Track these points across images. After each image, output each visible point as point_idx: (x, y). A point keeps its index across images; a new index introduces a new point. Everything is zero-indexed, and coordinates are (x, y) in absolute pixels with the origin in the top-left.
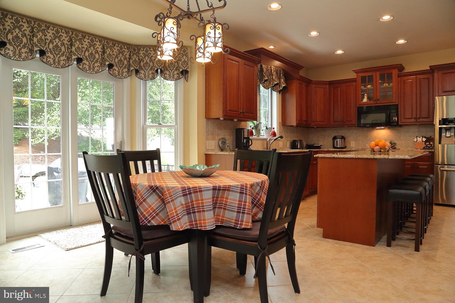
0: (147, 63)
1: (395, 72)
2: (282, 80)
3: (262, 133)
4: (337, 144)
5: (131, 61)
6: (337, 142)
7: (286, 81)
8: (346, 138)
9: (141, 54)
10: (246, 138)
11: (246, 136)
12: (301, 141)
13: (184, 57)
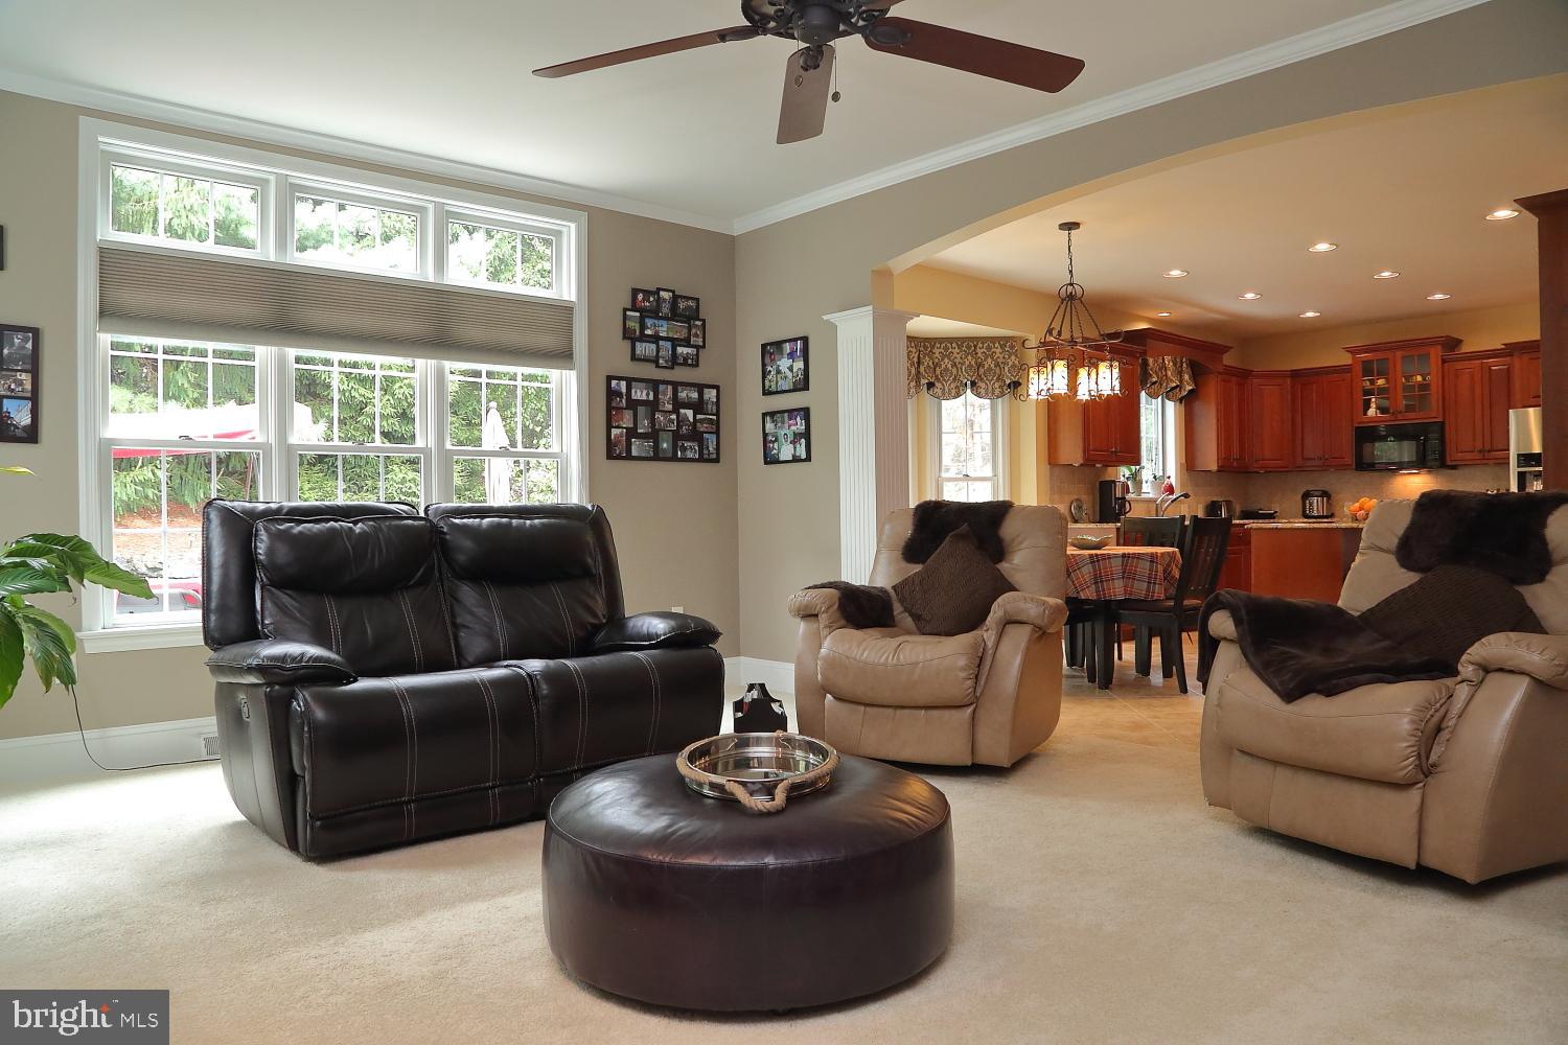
0: (946, 369)
1: (1436, 353)
2: (1186, 377)
3: (1146, 488)
4: (1311, 509)
5: (922, 369)
6: (1311, 504)
7: (1195, 377)
8: (1333, 495)
9: (937, 355)
10: (1119, 499)
11: (1119, 495)
12: (1228, 503)
13: (1013, 357)
